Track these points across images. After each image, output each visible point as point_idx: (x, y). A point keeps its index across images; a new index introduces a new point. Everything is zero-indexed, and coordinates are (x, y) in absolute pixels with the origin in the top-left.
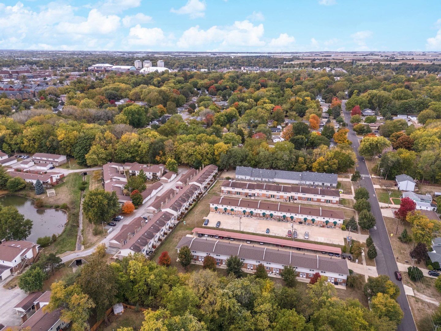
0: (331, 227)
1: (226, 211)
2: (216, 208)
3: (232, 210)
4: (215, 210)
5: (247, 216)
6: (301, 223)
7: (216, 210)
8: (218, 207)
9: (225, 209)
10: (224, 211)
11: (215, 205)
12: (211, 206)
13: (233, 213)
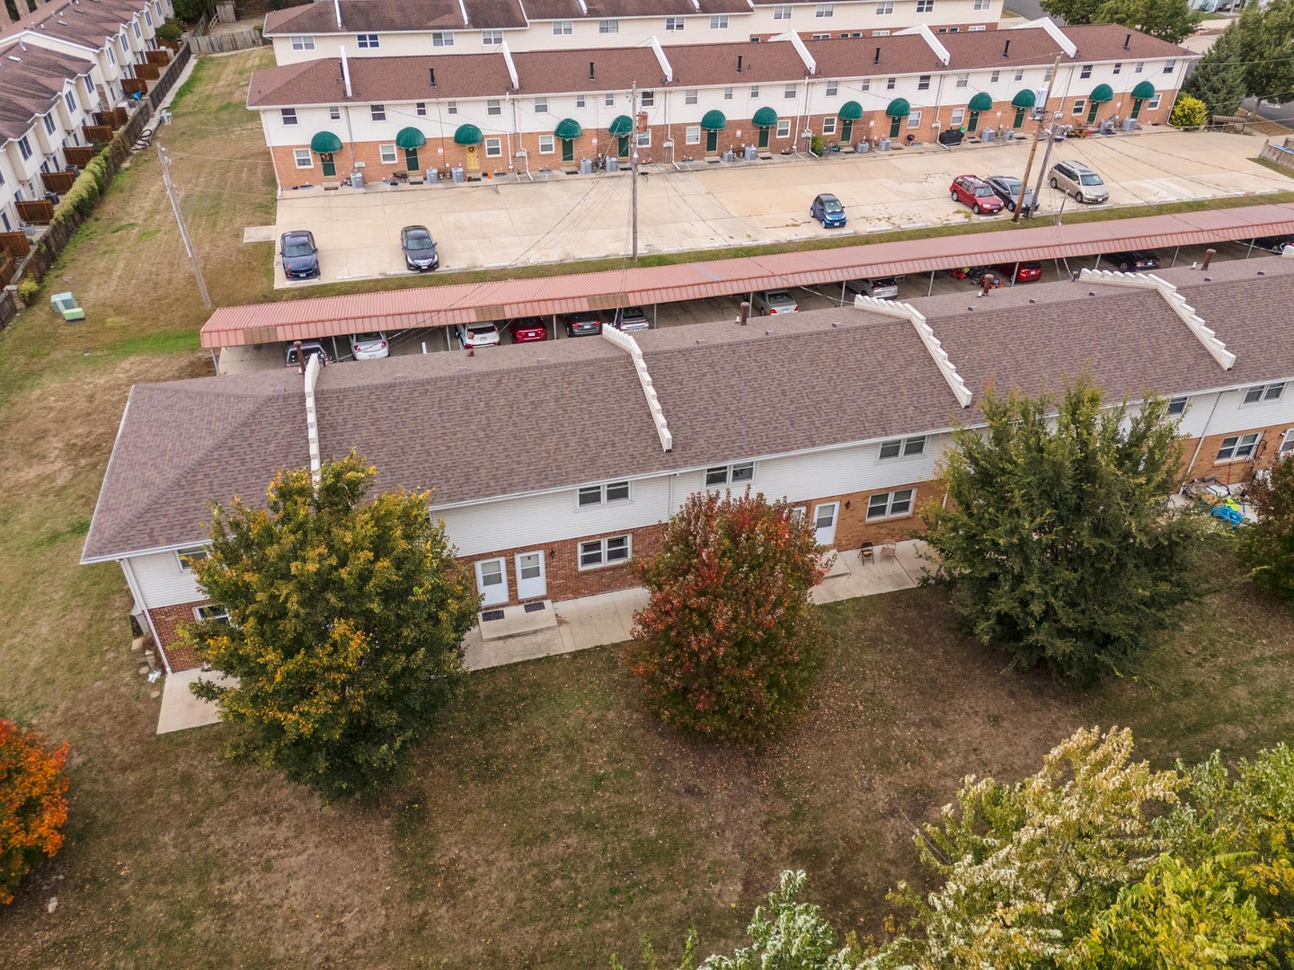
0: (1120, 125)
1: (413, 165)
2: (325, 147)
3: (467, 137)
4: (315, 164)
5: (598, 166)
6: (950, 138)
7: (329, 169)
8: (340, 130)
9: (410, 142)
10: (399, 161)
11: (313, 121)
12: (274, 132)
13: (473, 162)
